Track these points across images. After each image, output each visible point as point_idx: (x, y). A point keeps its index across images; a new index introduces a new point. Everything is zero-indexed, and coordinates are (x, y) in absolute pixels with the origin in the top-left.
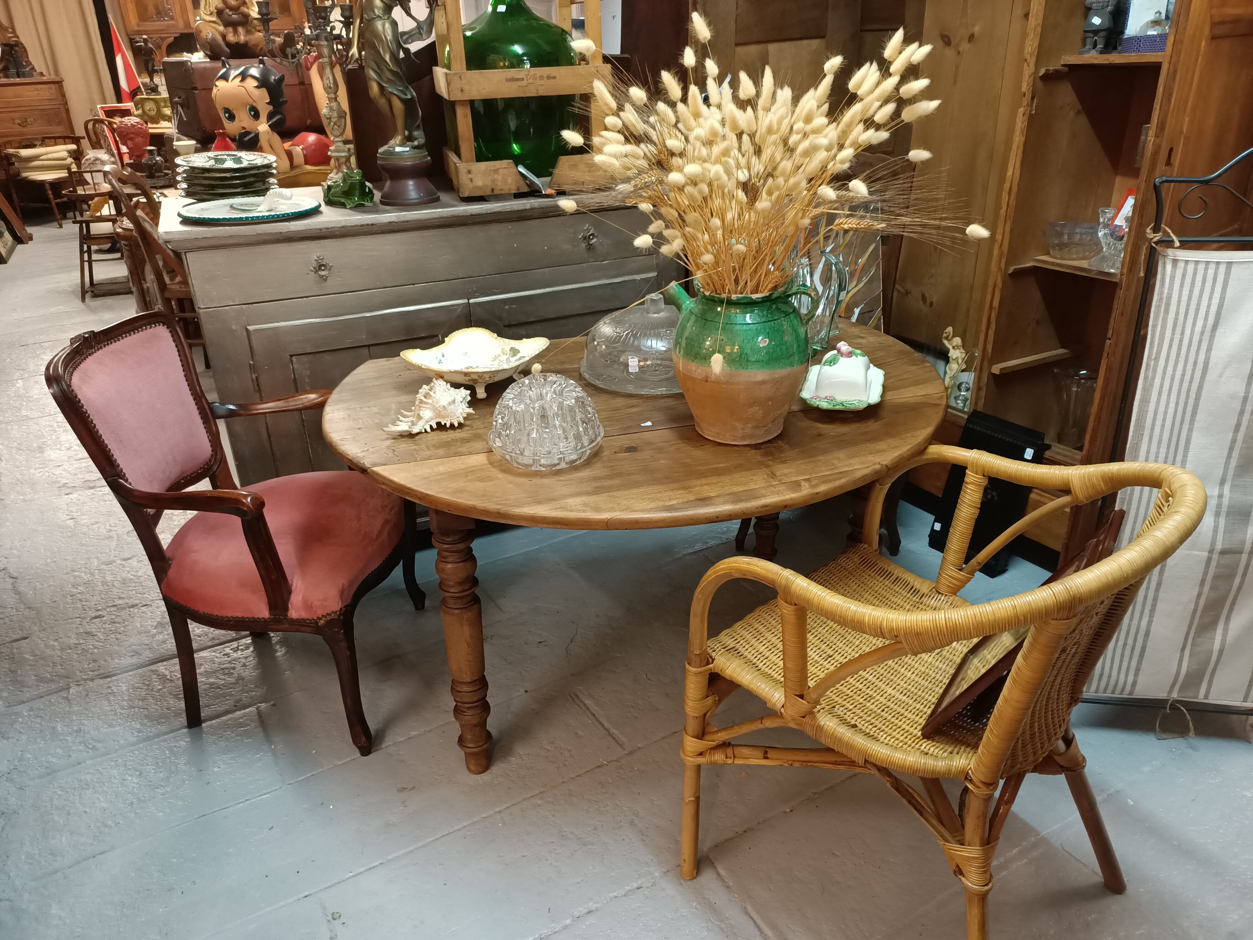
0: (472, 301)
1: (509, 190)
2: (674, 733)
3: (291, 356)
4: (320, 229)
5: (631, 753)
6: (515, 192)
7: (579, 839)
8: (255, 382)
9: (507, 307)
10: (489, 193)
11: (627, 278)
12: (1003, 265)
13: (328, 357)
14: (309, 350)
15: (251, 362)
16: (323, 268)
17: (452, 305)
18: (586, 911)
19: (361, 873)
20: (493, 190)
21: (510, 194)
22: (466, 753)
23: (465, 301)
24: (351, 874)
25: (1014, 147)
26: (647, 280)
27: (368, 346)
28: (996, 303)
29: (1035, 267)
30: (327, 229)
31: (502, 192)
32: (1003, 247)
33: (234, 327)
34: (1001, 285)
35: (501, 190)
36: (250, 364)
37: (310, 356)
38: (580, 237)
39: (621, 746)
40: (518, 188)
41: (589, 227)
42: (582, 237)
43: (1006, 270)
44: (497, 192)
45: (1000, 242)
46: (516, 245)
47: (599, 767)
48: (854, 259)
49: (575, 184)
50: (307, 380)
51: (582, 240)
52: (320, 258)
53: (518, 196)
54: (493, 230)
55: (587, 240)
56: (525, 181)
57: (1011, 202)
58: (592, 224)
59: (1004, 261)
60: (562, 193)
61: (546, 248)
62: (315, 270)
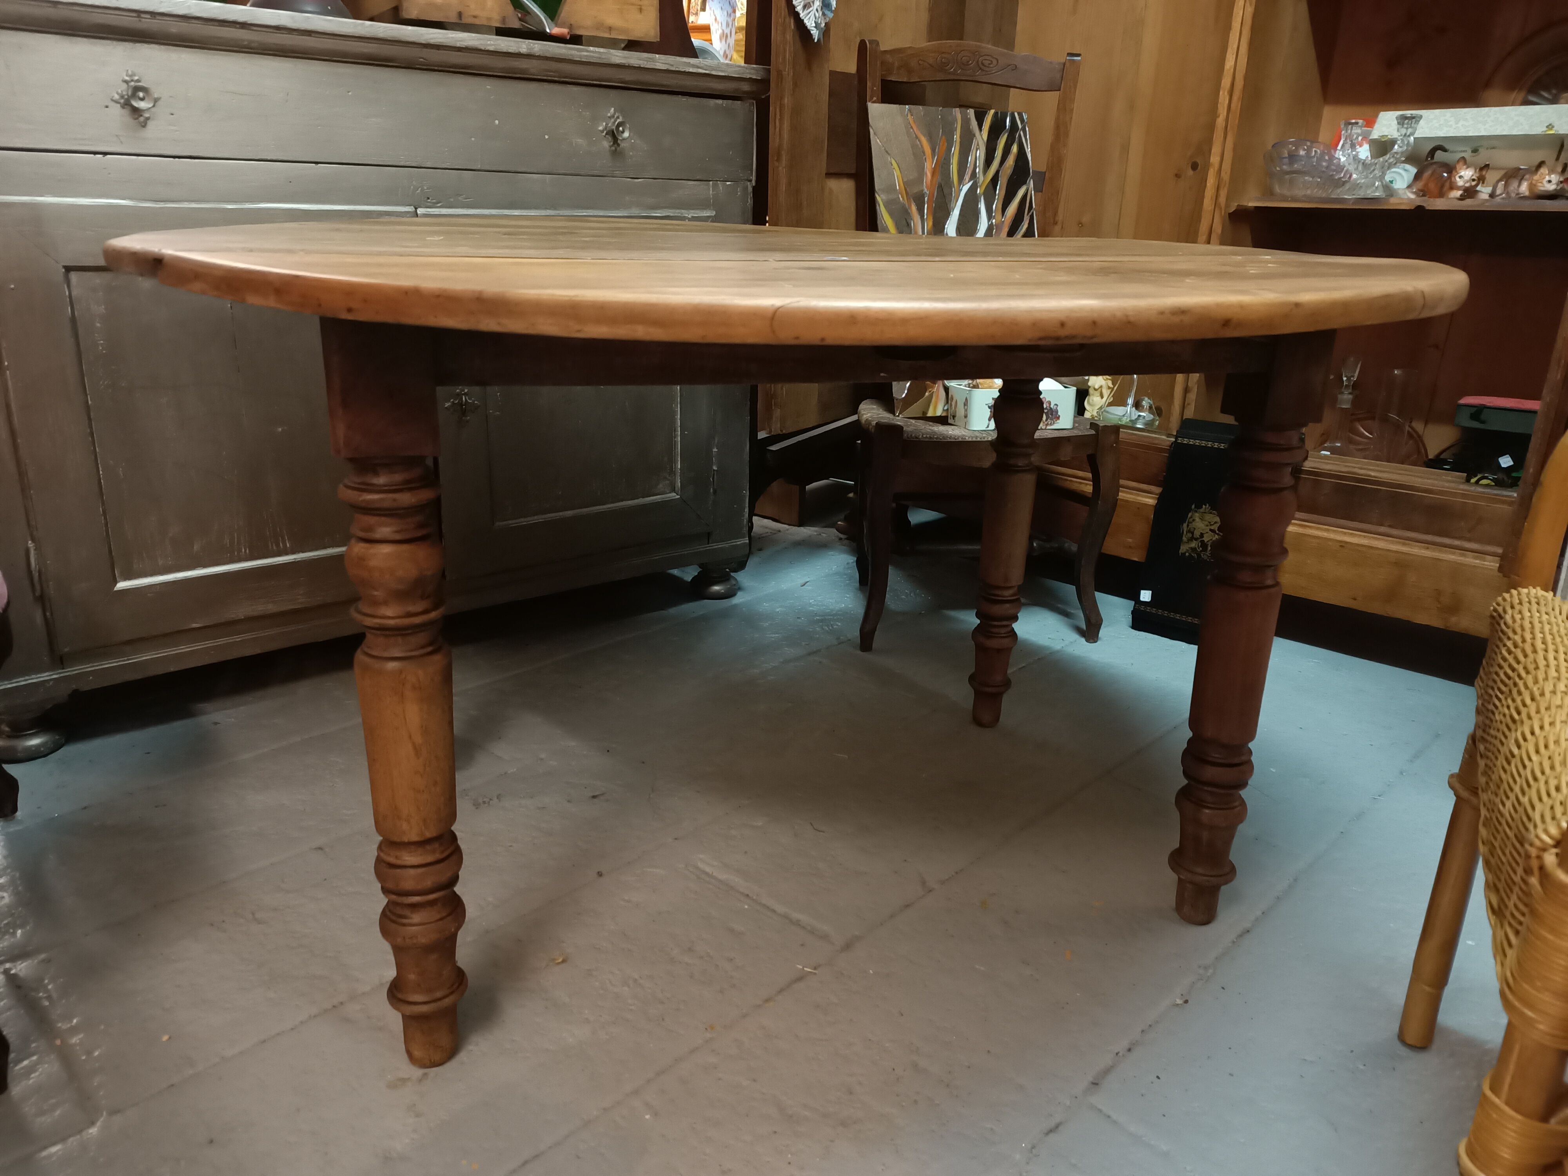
0: (421, 211)
1: (489, 19)
2: (908, 906)
3: (68, 269)
4: (137, 13)
5: (846, 948)
6: (498, 25)
10: (453, 19)
11: (670, 212)
12: (1222, 200)
16: (141, 94)
17: (387, 213)
20: (460, 14)
21: (490, 27)
22: (404, 1017)
23: (410, 209)
29: (1256, 208)
31: (478, 21)
32: (1223, 173)
34: (1219, 231)
35: (475, 17)
37: (108, 275)
38: (600, 127)
39: (825, 938)
40: (504, 20)
41: (615, 113)
42: (606, 128)
43: (1227, 206)
44: (467, 20)
45: (1217, 166)
46: (497, 122)
47: (800, 978)
48: (1000, 206)
49: (598, 29)
50: (98, 325)
51: (604, 134)
52: (136, 78)
53: (502, 32)
54: (461, 86)
55: (613, 135)
56: (519, 12)
57: (1233, 106)
58: (621, 110)
59: (1223, 193)
60: (576, 39)
61: (547, 137)
62: (122, 101)
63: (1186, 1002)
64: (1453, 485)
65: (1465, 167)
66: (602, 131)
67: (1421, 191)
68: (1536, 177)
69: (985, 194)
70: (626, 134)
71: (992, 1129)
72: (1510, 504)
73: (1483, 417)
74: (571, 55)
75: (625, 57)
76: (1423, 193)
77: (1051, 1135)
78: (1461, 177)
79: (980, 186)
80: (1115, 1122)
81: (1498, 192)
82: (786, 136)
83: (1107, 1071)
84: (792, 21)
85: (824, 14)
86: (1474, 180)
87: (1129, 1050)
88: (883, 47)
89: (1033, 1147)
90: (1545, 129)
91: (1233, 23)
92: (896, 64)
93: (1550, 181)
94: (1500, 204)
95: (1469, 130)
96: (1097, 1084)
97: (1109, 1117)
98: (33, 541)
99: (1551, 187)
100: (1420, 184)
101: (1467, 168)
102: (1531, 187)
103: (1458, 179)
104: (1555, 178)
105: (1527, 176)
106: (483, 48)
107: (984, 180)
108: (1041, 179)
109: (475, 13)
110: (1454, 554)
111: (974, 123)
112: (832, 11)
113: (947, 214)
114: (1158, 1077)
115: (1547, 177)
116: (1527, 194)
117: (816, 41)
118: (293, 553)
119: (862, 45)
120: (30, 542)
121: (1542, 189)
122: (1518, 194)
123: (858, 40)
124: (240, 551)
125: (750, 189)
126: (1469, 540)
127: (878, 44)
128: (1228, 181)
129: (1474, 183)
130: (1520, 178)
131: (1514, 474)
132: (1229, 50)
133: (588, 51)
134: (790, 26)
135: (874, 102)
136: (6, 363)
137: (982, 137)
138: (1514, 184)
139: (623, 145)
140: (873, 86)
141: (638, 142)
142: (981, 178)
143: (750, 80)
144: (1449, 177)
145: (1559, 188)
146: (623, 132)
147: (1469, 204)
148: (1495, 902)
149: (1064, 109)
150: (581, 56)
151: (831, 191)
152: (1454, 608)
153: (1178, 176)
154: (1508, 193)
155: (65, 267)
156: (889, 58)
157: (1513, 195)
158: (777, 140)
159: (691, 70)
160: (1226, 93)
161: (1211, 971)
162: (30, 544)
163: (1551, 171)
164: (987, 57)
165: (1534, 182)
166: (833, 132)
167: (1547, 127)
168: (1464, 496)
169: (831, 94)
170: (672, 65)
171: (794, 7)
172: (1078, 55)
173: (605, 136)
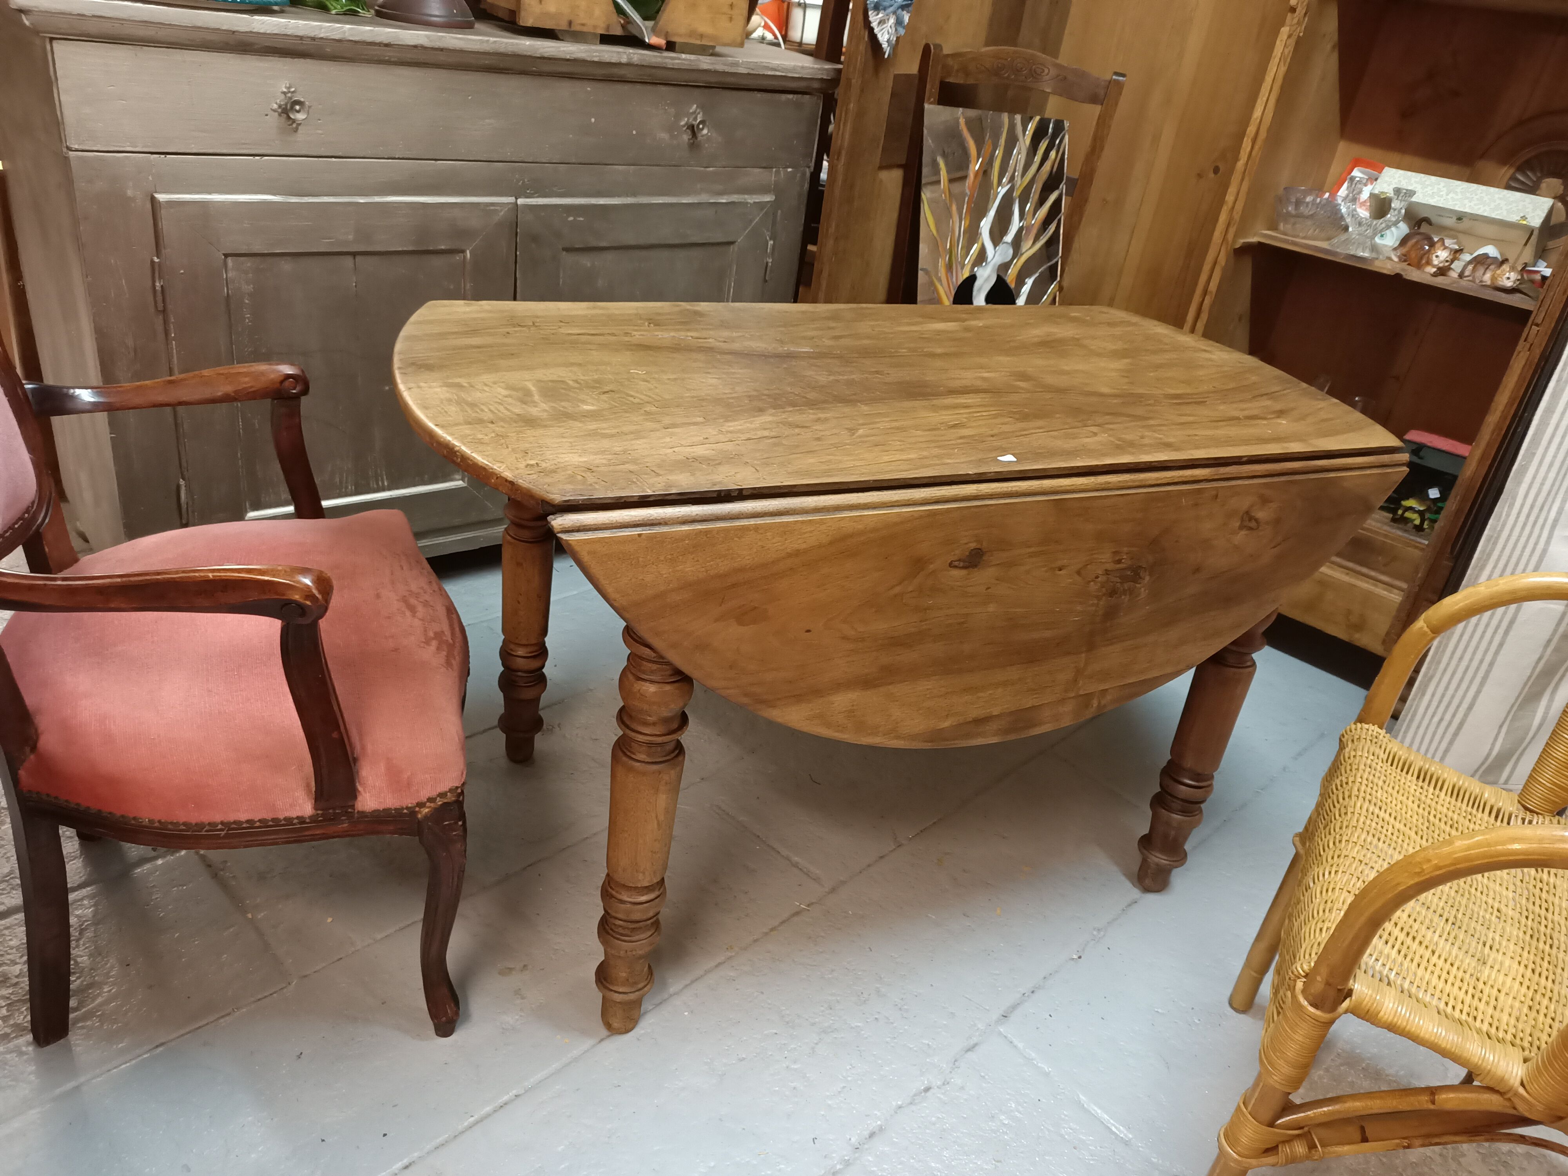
0: (520, 201)
1: (595, 27)
2: (881, 857)
3: (226, 256)
4: (301, 38)
5: (833, 890)
6: (603, 32)
7: (813, 1024)
8: (159, 294)
9: (571, 219)
10: (563, 26)
11: (735, 198)
12: (1230, 236)
13: (286, 266)
14: (257, 248)
15: (156, 260)
16: (297, 107)
17: (492, 204)
18: (866, 1133)
19: (488, 1116)
20: (570, 23)
21: (595, 34)
23: (511, 200)
24: (472, 1119)
25: (1269, 79)
26: (760, 205)
27: (354, 254)
28: (1213, 286)
29: (1260, 243)
30: (313, 39)
31: (585, 29)
32: (1235, 213)
33: (130, 193)
34: (1223, 263)
35: (583, 25)
36: (152, 262)
37: (258, 260)
38: (682, 123)
39: (817, 880)
40: (608, 28)
41: (696, 110)
42: (687, 123)
43: (1234, 241)
44: (576, 28)
45: (1230, 204)
46: (593, 120)
47: (797, 914)
48: (1032, 209)
49: (690, 36)
50: (247, 301)
51: (684, 129)
52: (293, 90)
53: (607, 39)
54: (565, 90)
55: (693, 130)
56: (621, 18)
57: (1254, 153)
58: (701, 107)
59: (1232, 231)
60: (671, 46)
61: (634, 132)
62: (280, 110)
63: (1080, 957)
64: (1379, 525)
65: (1442, 248)
66: (684, 126)
67: (1405, 255)
68: (1498, 272)
69: (1020, 197)
70: (705, 131)
71: (928, 1045)
72: (1422, 550)
73: (1421, 454)
74: (665, 63)
75: (712, 64)
76: (1404, 258)
77: (970, 1053)
78: (1437, 256)
79: (1017, 189)
80: (1015, 1047)
81: (1467, 273)
82: (847, 136)
83: (1014, 1007)
84: (867, 33)
85: (896, 30)
86: (1447, 261)
87: (1033, 992)
88: (946, 51)
89: (956, 1061)
90: (1519, 218)
91: (1266, 77)
92: (956, 67)
93: (1508, 278)
94: (1465, 287)
95: (1456, 204)
96: (1006, 1017)
97: (1011, 1042)
98: (184, 479)
99: (1509, 284)
100: (1404, 250)
101: (1444, 249)
102: (1493, 278)
103: (1434, 258)
104: (1514, 276)
105: (1492, 267)
106: (589, 59)
107: (1020, 183)
108: (1072, 184)
109: (583, 22)
110: (1368, 583)
111: (1019, 128)
112: (904, 27)
113: (983, 214)
114: (1050, 1016)
115: (1508, 274)
116: (1489, 283)
117: (886, 56)
118: (389, 489)
119: (927, 49)
120: (181, 480)
121: (1501, 283)
122: (1481, 281)
123: (924, 42)
124: (347, 488)
125: (808, 174)
126: (1383, 573)
127: (941, 50)
128: (1238, 220)
129: (1447, 264)
130: (1486, 266)
131: (1440, 504)
132: (1259, 101)
133: (679, 59)
134: (864, 38)
135: (931, 103)
136: (173, 335)
137: (1025, 141)
138: (1481, 270)
139: (700, 138)
140: (932, 88)
141: (714, 135)
142: (1019, 182)
143: (822, 79)
144: (1429, 251)
145: (1515, 285)
146: (703, 129)
147: (1440, 282)
148: (1276, 982)
149: (1103, 122)
150: (673, 64)
151: (881, 181)
152: (1359, 627)
153: (1200, 176)
154: (1474, 277)
155: (224, 255)
156: (950, 61)
157: (1477, 281)
158: (839, 141)
159: (770, 73)
160: (1250, 140)
161: (1102, 933)
162: (182, 482)
163: (1513, 269)
164: (1040, 66)
165: (1496, 276)
166: (892, 130)
167: (1521, 217)
168: (1386, 536)
169: (893, 95)
170: (753, 69)
171: (870, 22)
172: (1123, 75)
173: (685, 131)
